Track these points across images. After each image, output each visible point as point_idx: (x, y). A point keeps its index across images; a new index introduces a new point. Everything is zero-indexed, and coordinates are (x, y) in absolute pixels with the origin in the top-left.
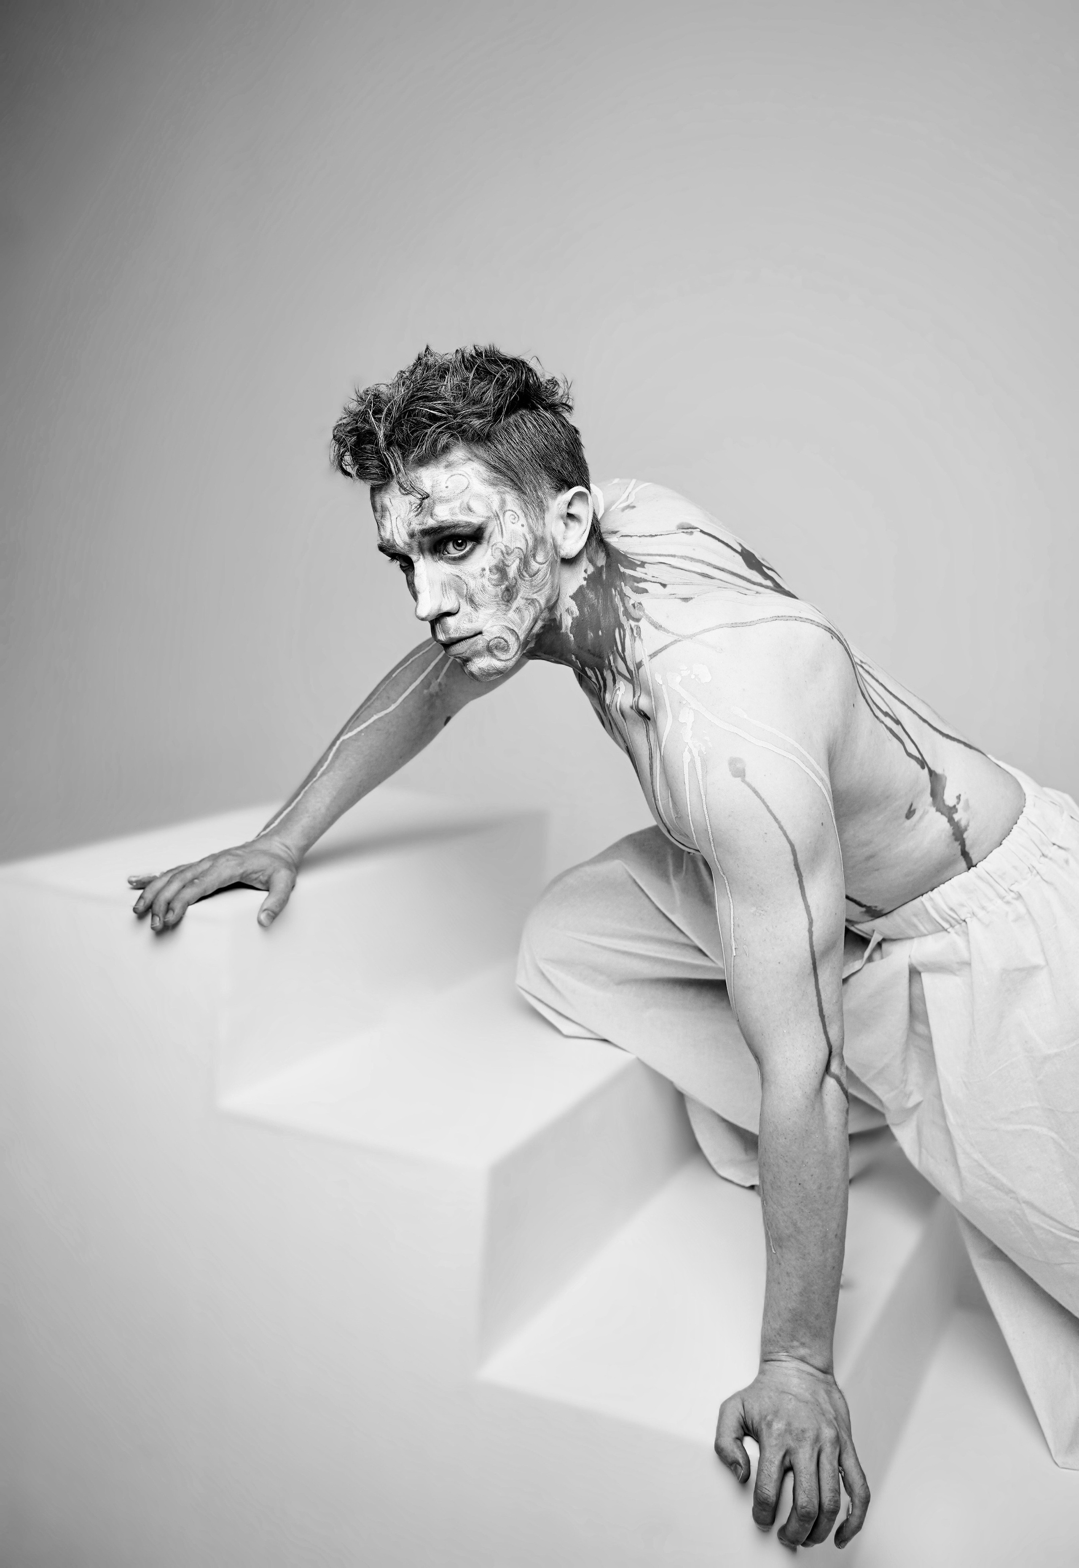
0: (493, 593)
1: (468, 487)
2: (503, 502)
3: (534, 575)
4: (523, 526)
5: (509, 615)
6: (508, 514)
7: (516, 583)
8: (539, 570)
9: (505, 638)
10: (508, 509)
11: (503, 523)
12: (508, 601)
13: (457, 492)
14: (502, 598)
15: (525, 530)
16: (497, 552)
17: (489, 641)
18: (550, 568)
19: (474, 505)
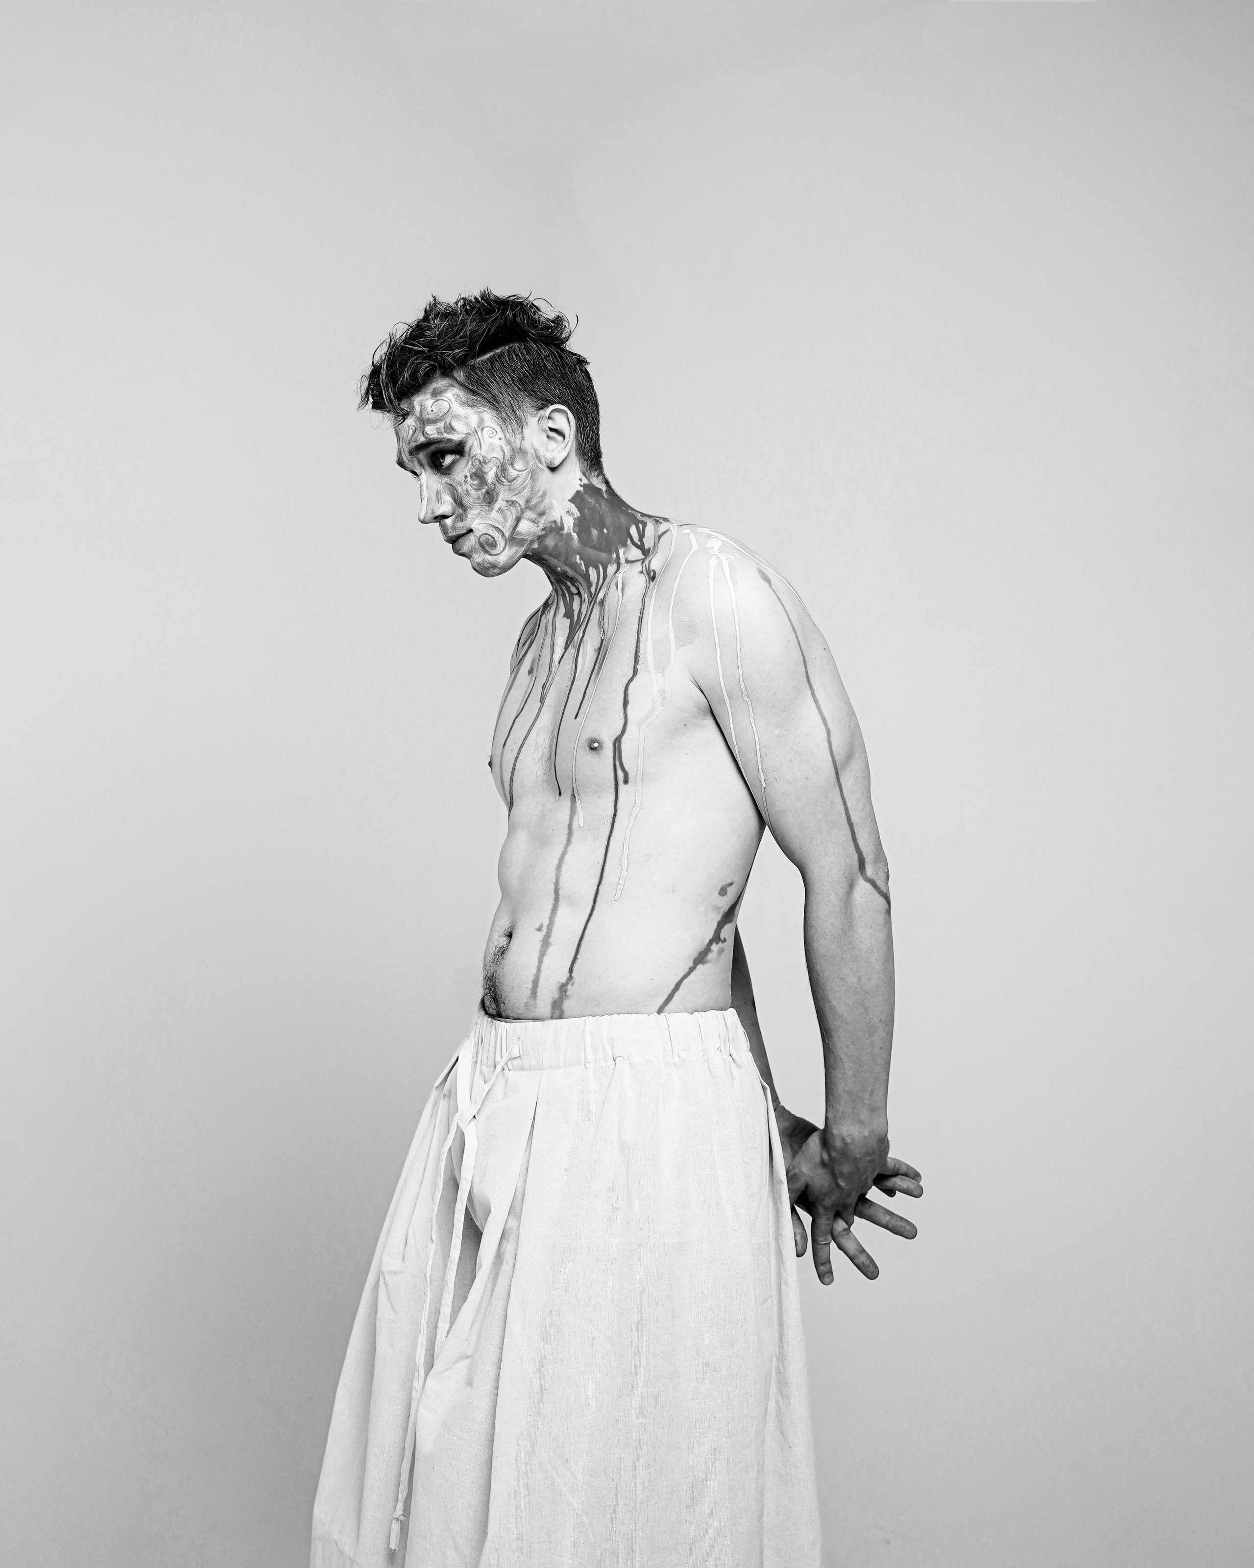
0: (476, 497)
1: (450, 409)
2: (481, 421)
3: (513, 480)
4: (500, 439)
5: (492, 515)
6: (486, 430)
7: (497, 487)
8: (517, 477)
9: (492, 535)
10: (486, 426)
11: (481, 438)
12: (490, 503)
13: (441, 415)
14: (484, 500)
15: (503, 443)
16: (477, 463)
17: (480, 538)
18: (531, 475)
19: (455, 424)
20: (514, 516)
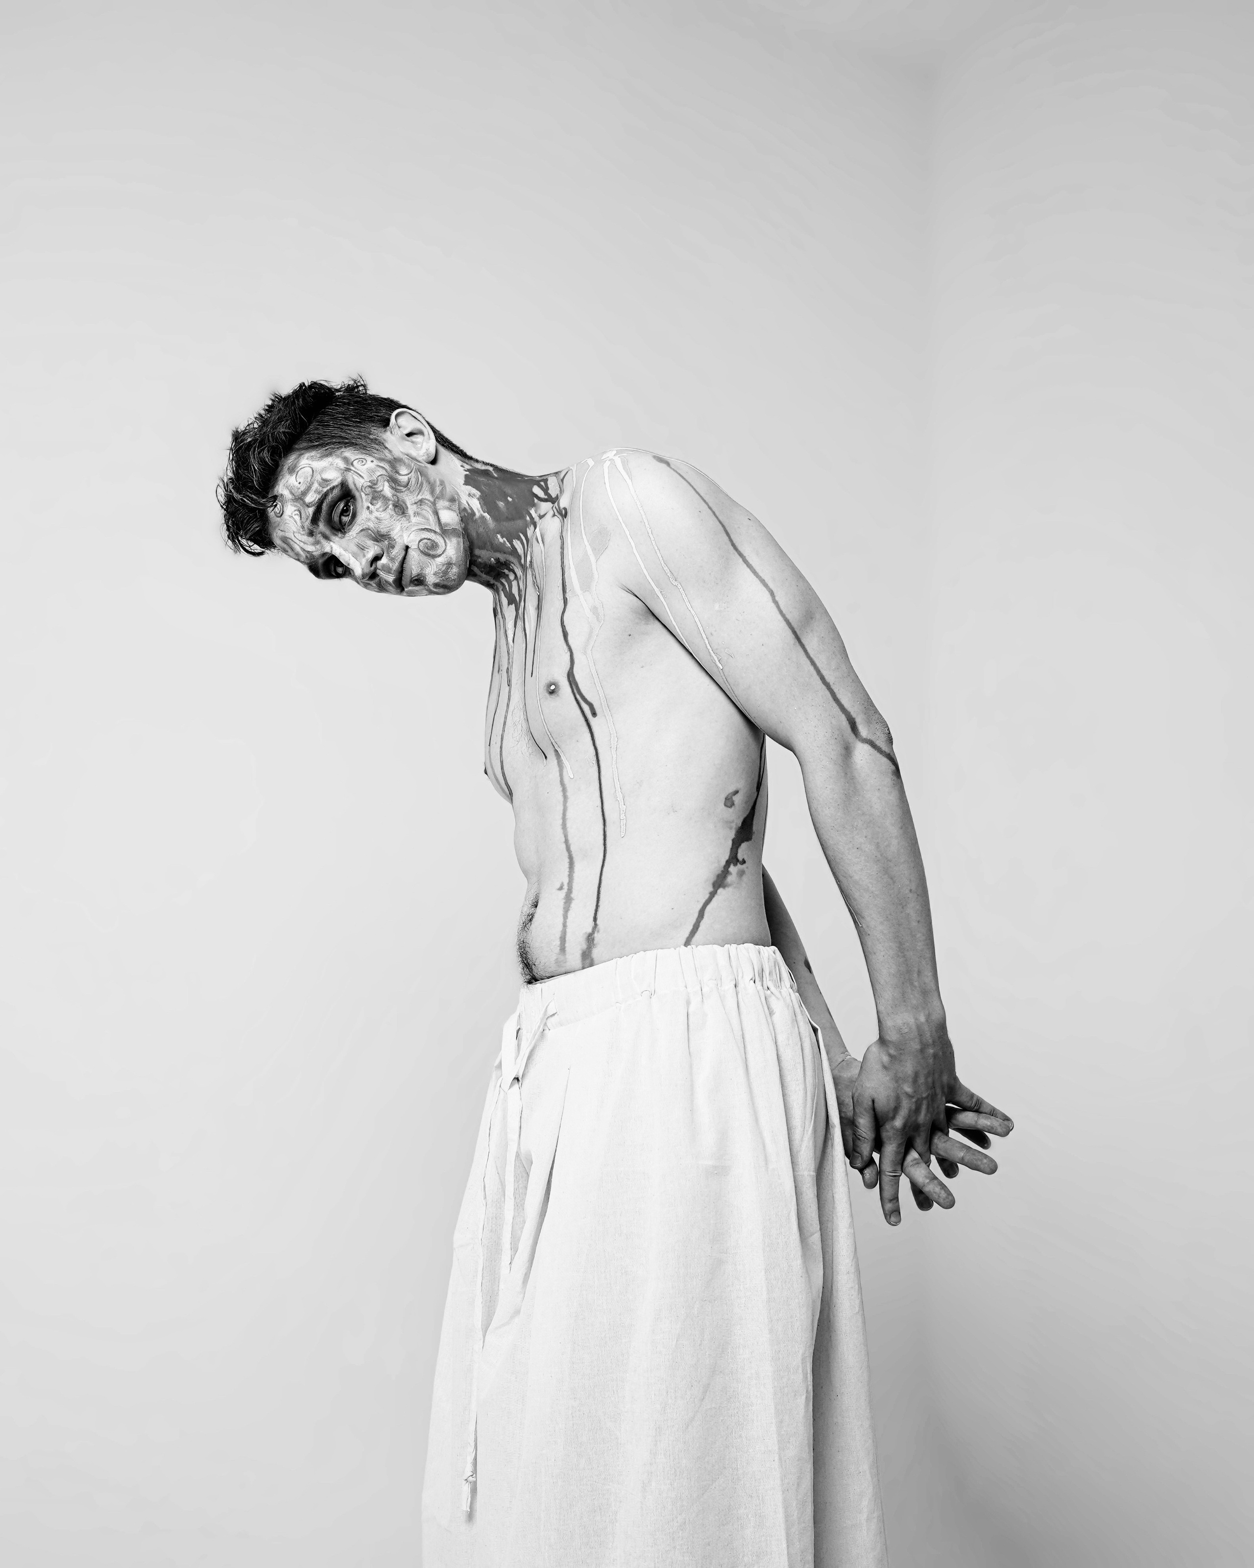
0: (388, 516)
1: (313, 471)
2: (346, 460)
3: (408, 484)
4: (372, 461)
5: (413, 521)
6: (355, 463)
7: (398, 498)
8: (409, 480)
9: (426, 537)
10: (353, 460)
11: (356, 470)
12: (403, 513)
13: (309, 479)
14: (396, 514)
15: (376, 462)
16: (368, 490)
17: (419, 547)
18: (419, 473)
19: (327, 476)
20: (430, 512)
